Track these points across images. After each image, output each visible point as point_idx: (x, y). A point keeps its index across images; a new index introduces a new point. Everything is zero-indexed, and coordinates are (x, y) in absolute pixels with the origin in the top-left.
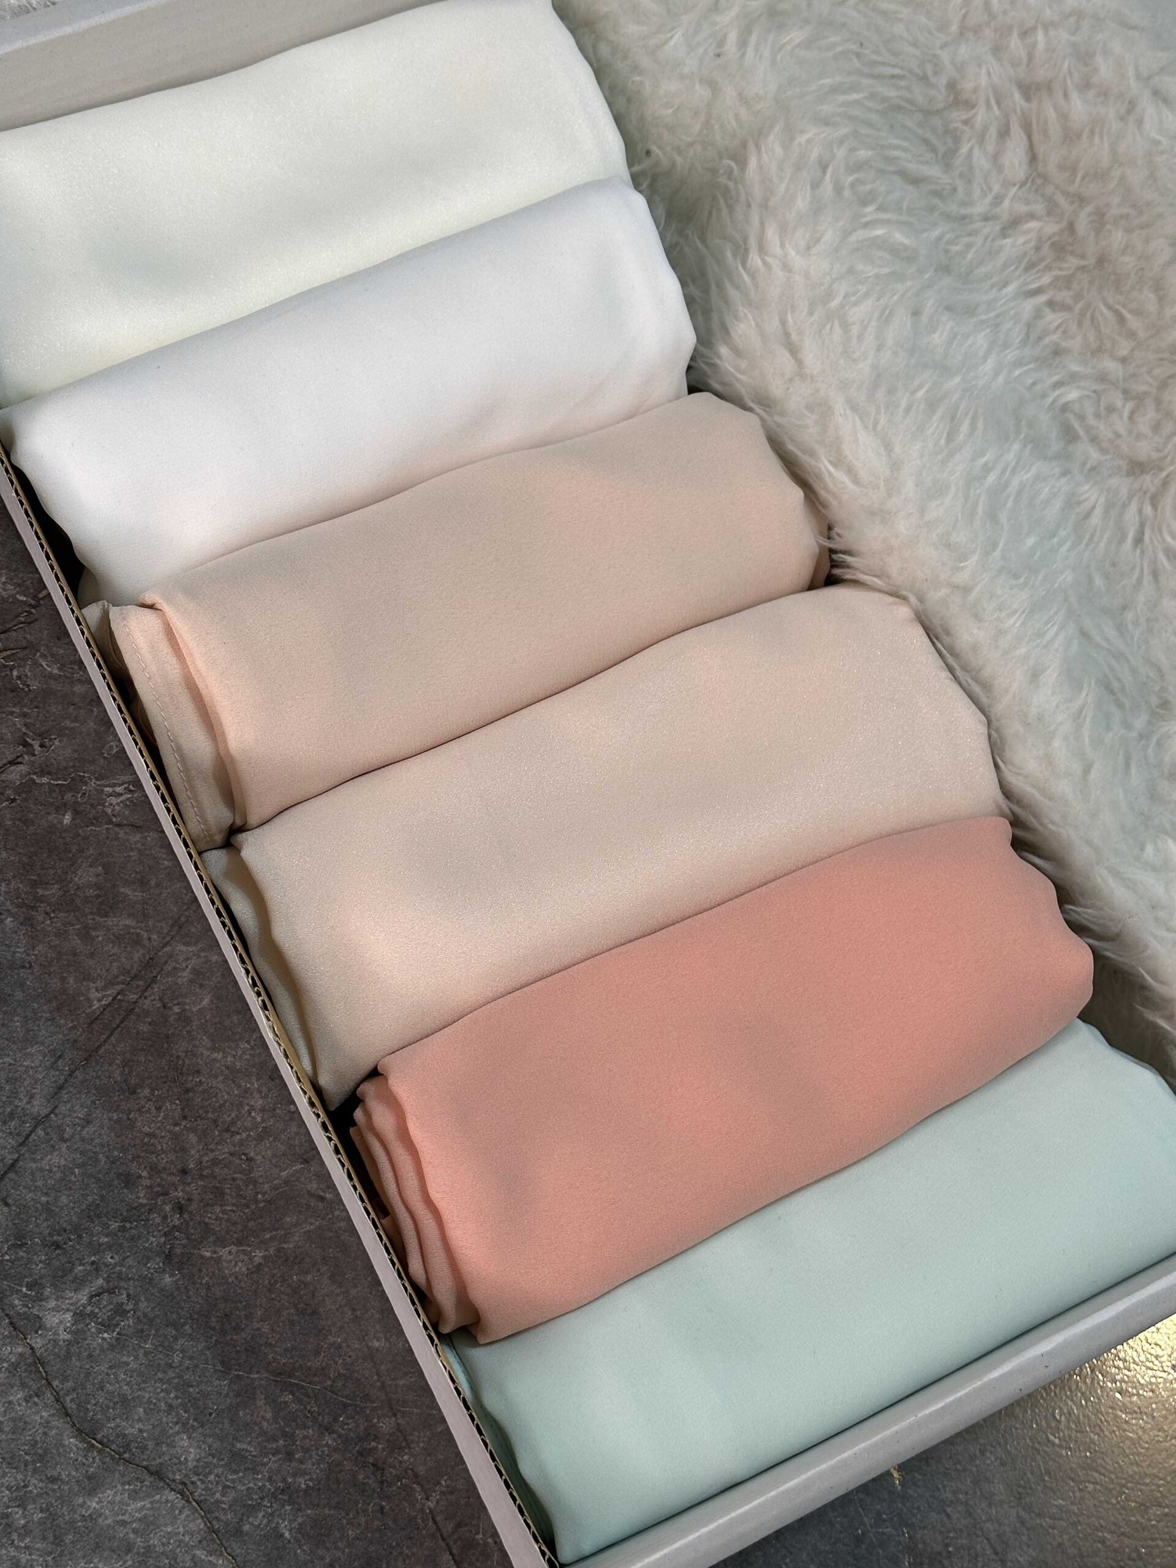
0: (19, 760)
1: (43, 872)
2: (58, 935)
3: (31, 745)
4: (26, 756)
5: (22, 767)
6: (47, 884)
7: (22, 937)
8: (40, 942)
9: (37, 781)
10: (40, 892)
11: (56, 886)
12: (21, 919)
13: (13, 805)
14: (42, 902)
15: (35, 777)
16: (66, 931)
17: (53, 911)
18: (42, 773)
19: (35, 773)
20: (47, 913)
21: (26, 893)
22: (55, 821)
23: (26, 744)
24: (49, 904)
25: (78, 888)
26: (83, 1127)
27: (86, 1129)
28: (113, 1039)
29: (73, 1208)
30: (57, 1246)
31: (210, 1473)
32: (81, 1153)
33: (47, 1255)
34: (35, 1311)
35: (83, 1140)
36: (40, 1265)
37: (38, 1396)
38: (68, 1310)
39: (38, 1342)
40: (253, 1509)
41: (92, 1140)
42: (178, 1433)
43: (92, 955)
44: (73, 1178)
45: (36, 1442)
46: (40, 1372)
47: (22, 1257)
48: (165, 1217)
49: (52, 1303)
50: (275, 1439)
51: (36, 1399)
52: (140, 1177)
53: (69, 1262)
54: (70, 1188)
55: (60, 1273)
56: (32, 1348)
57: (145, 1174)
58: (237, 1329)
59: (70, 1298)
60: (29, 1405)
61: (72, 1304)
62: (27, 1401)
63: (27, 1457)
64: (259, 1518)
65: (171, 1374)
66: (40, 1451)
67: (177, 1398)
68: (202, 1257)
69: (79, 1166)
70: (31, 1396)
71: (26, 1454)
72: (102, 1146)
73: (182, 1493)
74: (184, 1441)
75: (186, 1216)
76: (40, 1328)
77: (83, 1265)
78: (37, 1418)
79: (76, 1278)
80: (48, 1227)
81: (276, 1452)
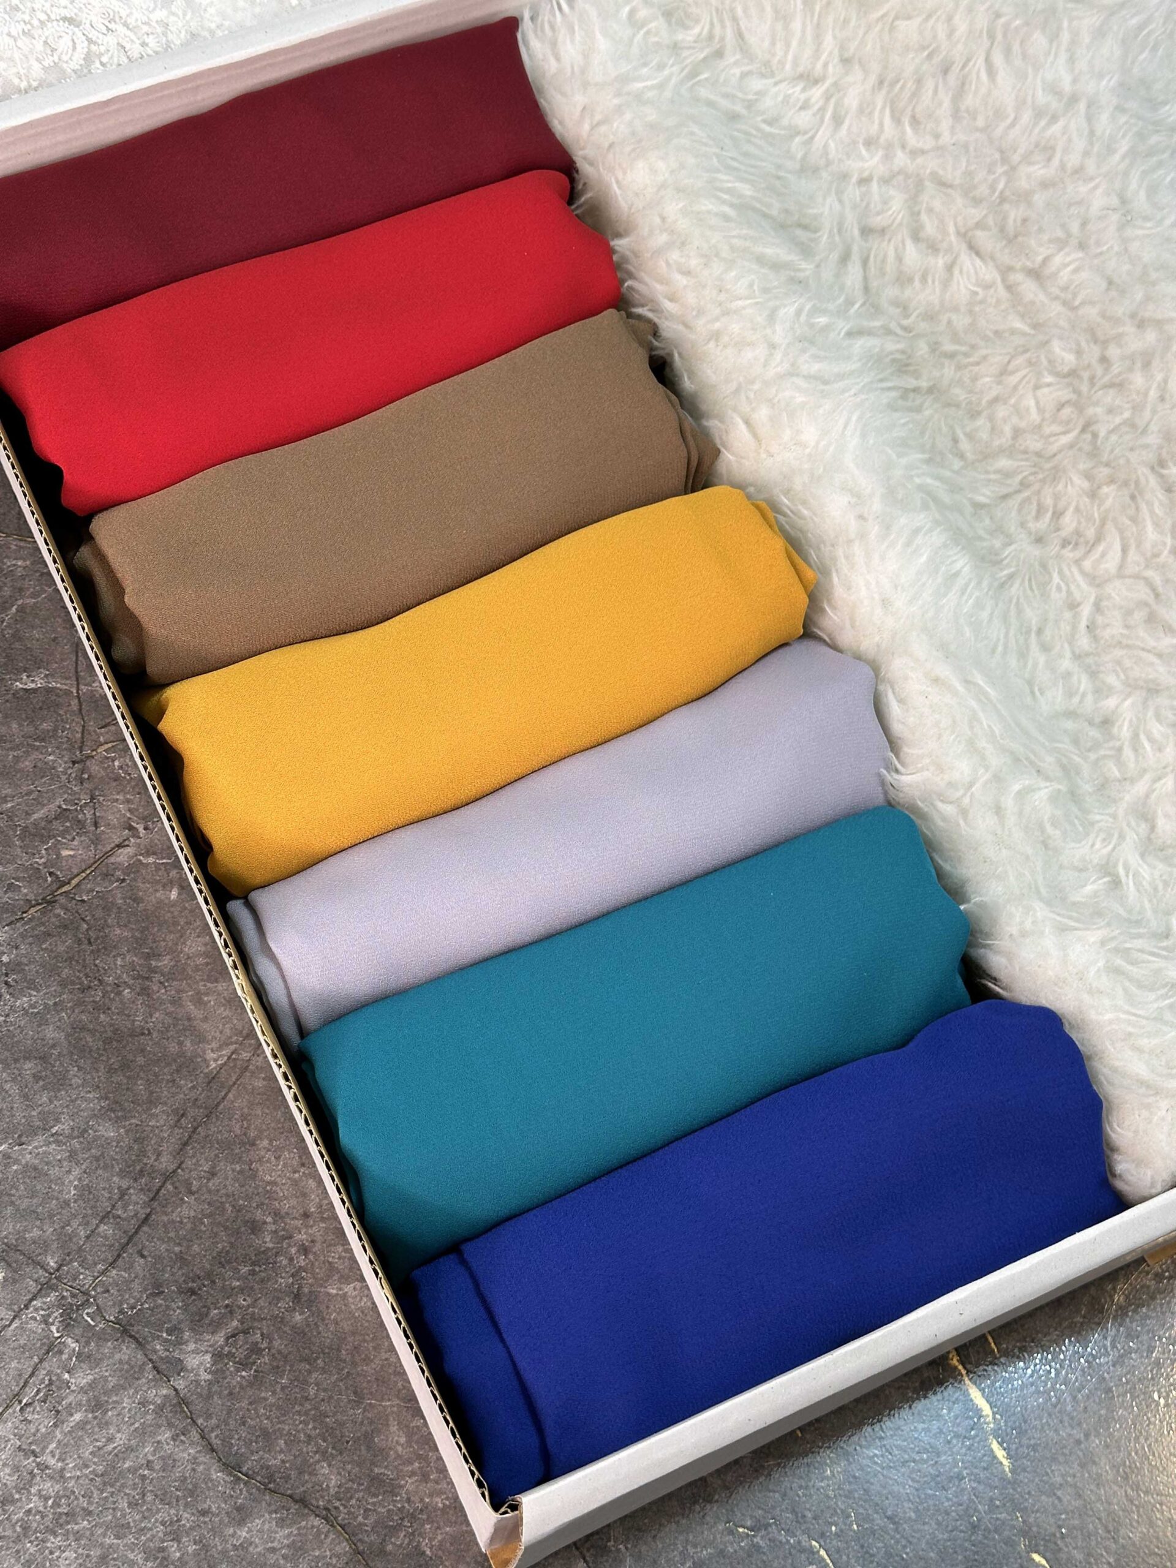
0: (127, 843)
1: (155, 945)
2: (173, 1002)
3: (136, 829)
4: (132, 839)
5: (128, 850)
6: (159, 955)
7: (140, 1006)
8: (156, 1009)
9: (145, 861)
10: (153, 963)
11: (168, 957)
12: (138, 990)
13: (123, 885)
14: (156, 973)
15: (141, 858)
16: (180, 998)
17: (167, 981)
18: (148, 854)
19: (141, 854)
20: (161, 983)
21: (140, 965)
22: (163, 897)
23: (131, 828)
24: (163, 975)
25: (189, 958)
26: (209, 1180)
27: (212, 1181)
28: (230, 1095)
29: (205, 1256)
30: (193, 1292)
31: (351, 1498)
32: (209, 1204)
33: (183, 1301)
34: (176, 1355)
35: (209, 1191)
36: (178, 1311)
37: (184, 1434)
38: (207, 1352)
39: (180, 1384)
40: (396, 1529)
41: (218, 1191)
42: (318, 1461)
43: (205, 1019)
44: (203, 1228)
45: (186, 1478)
46: (184, 1412)
47: (161, 1305)
48: (291, 1259)
49: (192, 1346)
50: (410, 1462)
51: (182, 1438)
52: (265, 1223)
53: (205, 1307)
54: (201, 1238)
55: (197, 1318)
56: (176, 1390)
57: (269, 1219)
58: (367, 1360)
59: (208, 1341)
60: (177, 1443)
61: (210, 1346)
62: (174, 1440)
63: (178, 1493)
64: (401, 1538)
65: (308, 1406)
66: (190, 1487)
67: (315, 1428)
68: (329, 1294)
69: (209, 1216)
70: (177, 1435)
71: (177, 1490)
72: (227, 1195)
73: (326, 1519)
74: (324, 1469)
75: (311, 1257)
76: (181, 1370)
77: (219, 1308)
78: (185, 1455)
79: (212, 1321)
80: (183, 1274)
81: (413, 1474)
